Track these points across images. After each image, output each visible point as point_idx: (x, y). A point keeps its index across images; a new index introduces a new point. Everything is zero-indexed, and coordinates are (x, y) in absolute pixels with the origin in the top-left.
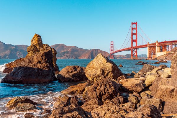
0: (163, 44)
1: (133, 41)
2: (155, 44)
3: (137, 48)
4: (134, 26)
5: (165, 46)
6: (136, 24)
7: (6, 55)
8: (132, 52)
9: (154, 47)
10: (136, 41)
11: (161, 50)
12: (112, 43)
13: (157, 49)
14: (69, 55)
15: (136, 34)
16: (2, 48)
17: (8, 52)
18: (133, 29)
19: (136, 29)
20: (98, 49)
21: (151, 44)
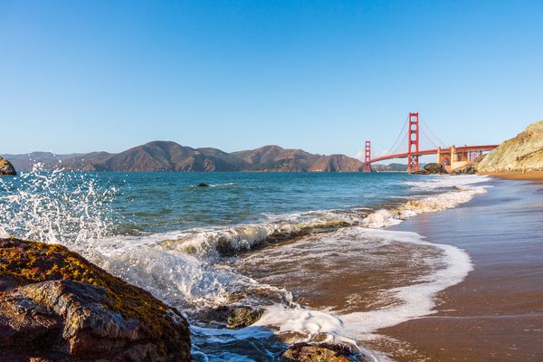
0: (463, 151)
1: (411, 142)
2: (450, 150)
3: (418, 154)
4: (414, 119)
5: (465, 154)
6: (416, 115)
7: (189, 166)
8: (410, 160)
9: (449, 154)
10: (416, 143)
11: (459, 159)
12: (368, 144)
13: (453, 157)
14: (291, 165)
15: (416, 132)
16: (178, 154)
17: (190, 160)
18: (411, 123)
19: (416, 123)
20: (341, 155)
21: (444, 150)
